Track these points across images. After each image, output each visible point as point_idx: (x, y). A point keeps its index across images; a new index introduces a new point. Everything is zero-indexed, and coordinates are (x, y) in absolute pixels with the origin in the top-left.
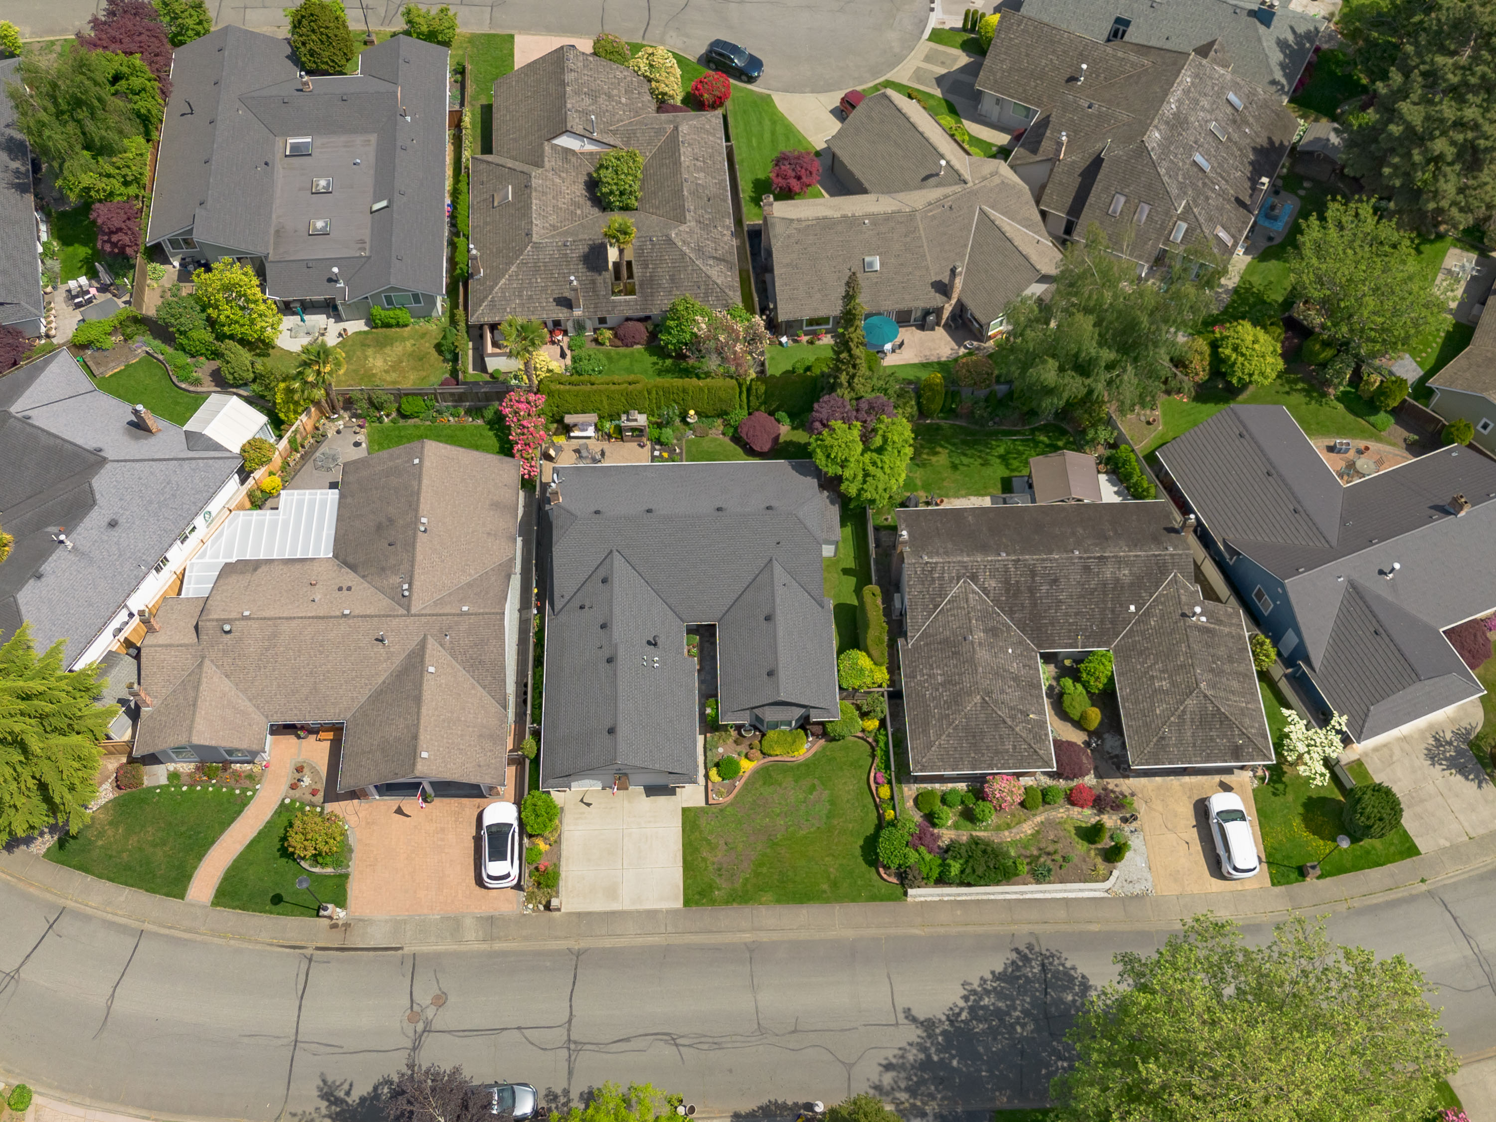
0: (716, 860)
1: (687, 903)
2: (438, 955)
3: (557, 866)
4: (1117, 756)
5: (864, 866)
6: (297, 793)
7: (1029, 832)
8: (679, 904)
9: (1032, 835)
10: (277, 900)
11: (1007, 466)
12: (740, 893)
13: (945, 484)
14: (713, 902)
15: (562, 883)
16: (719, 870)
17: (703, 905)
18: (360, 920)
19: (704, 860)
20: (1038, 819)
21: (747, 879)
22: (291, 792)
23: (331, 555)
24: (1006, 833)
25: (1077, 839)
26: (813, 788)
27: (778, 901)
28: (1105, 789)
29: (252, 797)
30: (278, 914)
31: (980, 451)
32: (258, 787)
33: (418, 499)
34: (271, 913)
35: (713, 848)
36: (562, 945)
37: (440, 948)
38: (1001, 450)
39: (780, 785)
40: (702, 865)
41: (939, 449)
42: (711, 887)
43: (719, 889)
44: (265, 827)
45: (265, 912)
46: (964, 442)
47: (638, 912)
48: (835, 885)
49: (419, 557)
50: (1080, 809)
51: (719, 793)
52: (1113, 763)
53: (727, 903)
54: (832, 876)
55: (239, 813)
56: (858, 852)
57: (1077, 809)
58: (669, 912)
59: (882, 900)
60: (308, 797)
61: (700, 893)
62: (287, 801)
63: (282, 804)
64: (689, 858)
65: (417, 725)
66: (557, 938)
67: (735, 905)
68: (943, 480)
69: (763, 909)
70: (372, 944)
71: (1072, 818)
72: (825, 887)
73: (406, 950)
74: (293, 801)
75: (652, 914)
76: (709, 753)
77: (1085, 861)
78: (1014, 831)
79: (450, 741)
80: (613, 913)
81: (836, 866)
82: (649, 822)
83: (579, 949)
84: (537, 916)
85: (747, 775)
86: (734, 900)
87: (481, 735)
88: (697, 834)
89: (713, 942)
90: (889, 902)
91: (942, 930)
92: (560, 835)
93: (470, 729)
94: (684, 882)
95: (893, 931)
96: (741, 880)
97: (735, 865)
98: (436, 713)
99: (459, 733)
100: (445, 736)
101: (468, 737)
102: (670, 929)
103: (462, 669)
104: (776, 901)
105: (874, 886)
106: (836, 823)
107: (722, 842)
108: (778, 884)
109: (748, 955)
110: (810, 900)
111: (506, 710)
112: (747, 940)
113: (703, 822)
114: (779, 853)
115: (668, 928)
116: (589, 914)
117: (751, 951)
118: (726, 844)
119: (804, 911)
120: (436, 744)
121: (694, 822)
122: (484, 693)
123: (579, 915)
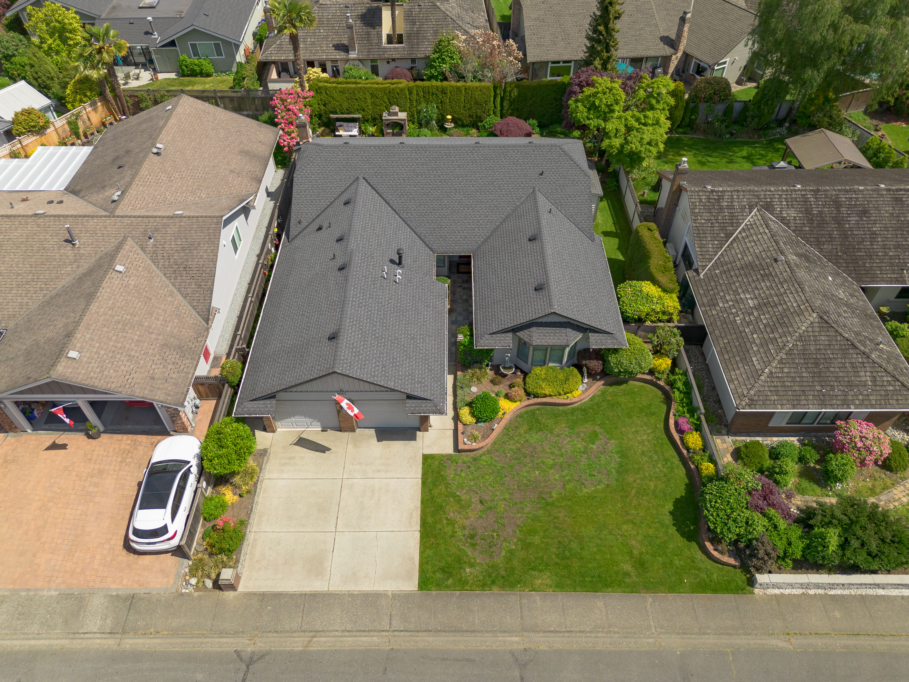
0: (467, 523)
1: (424, 584)
3: (243, 524)
5: (679, 541)
8: (412, 585)
12: (503, 573)
14: (462, 584)
15: (246, 548)
16: (472, 537)
17: (448, 587)
19: (451, 522)
21: (511, 552)
24: (874, 501)
26: (594, 437)
27: (560, 586)
35: (463, 506)
36: (229, 644)
39: (551, 431)
40: (448, 529)
42: (460, 561)
43: (472, 565)
47: (351, 595)
48: (641, 565)
49: (143, 172)
51: (472, 437)
53: (483, 586)
54: (635, 552)
56: (668, 520)
58: (397, 596)
59: (715, 591)
61: (443, 571)
64: (430, 520)
66: (222, 633)
67: (495, 590)
69: (537, 597)
72: (627, 567)
75: (370, 599)
76: (459, 392)
78: (882, 497)
79: (119, 345)
80: (314, 596)
81: (640, 538)
82: (379, 471)
83: (253, 652)
84: (200, 597)
85: (507, 417)
86: (493, 582)
87: (166, 345)
88: (442, 488)
89: (462, 648)
90: (726, 596)
91: (819, 642)
92: (256, 484)
93: (153, 336)
94: (422, 553)
95: (741, 641)
96: (503, 553)
97: (494, 531)
98: (110, 312)
99: (136, 337)
100: (114, 338)
101: (146, 344)
102: (396, 624)
103: (161, 275)
104: (557, 586)
105: (699, 569)
106: (631, 479)
107: (475, 499)
108: (557, 560)
109: (517, 673)
110: (607, 586)
111: (208, 324)
112: (515, 647)
113: (450, 473)
114: (556, 518)
115: (394, 622)
116: (278, 596)
117: (523, 666)
118: (481, 502)
119: (600, 604)
120: (97, 345)
121: (439, 473)
122: (184, 302)
123: (263, 597)
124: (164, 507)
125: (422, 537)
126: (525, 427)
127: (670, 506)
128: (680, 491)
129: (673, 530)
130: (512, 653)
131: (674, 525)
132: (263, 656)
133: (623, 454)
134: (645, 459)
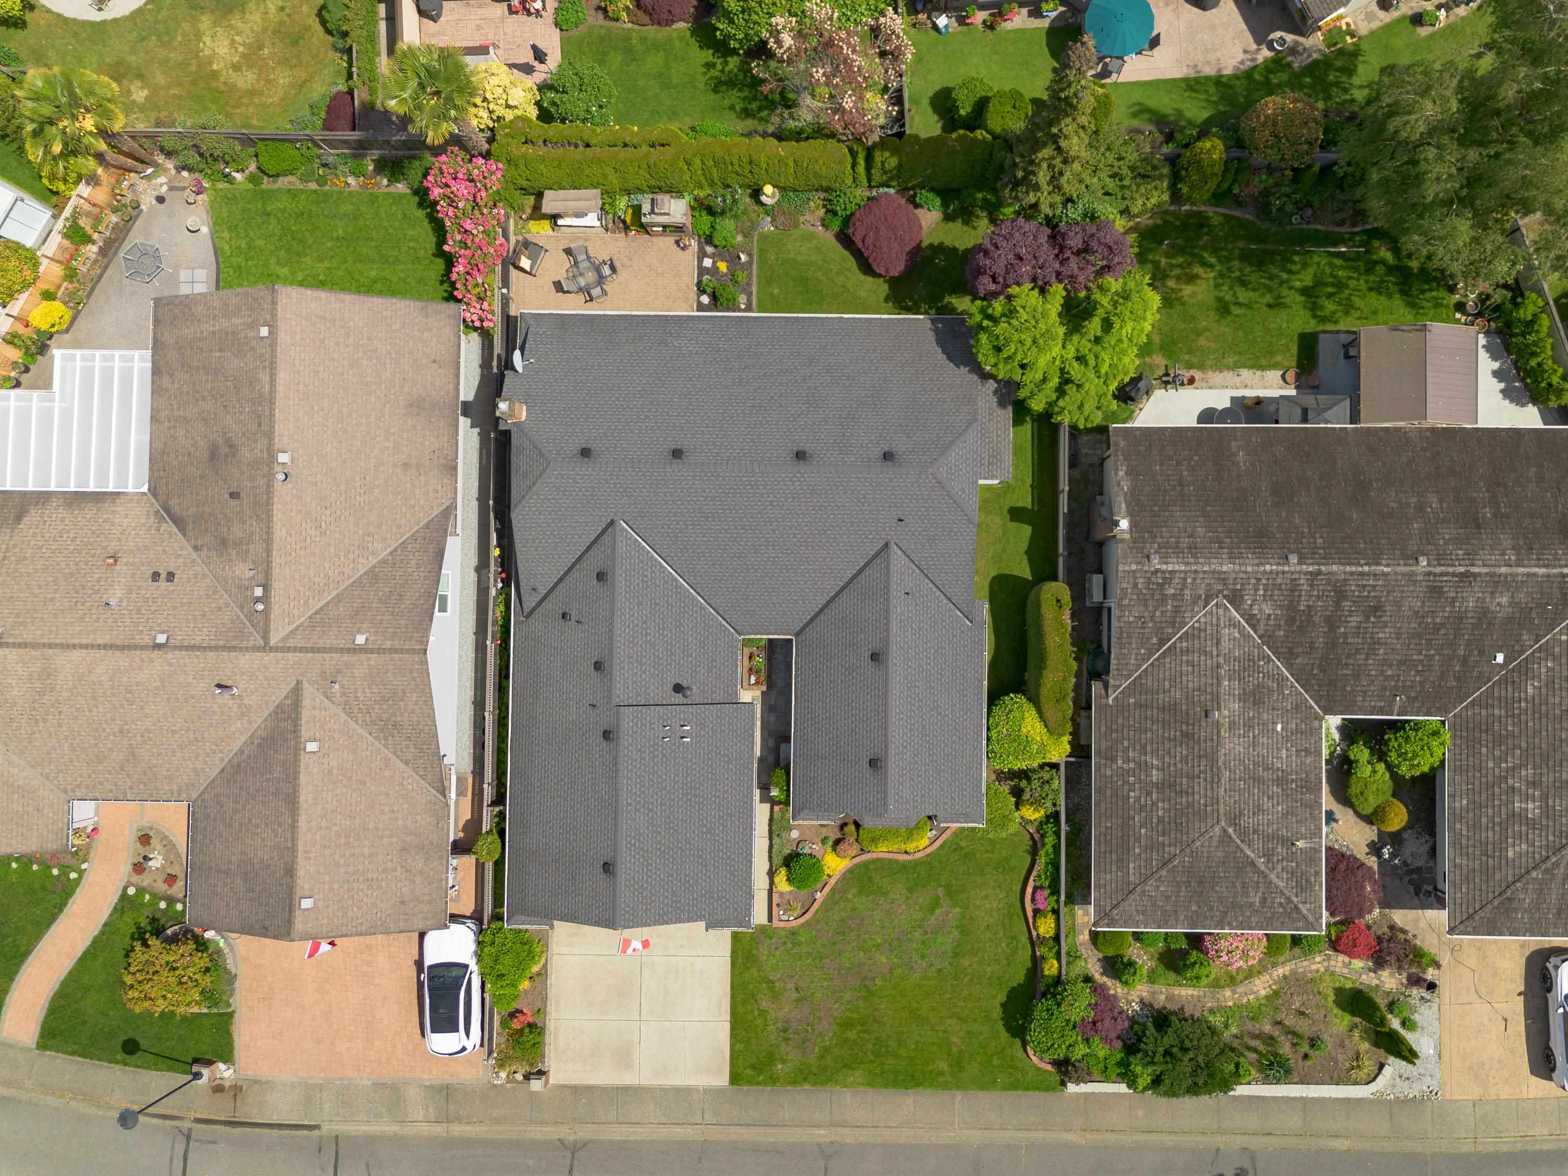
0: (780, 1014)
1: (735, 1078)
2: (371, 1140)
3: (541, 1011)
4: (1418, 870)
5: (1004, 1036)
6: (145, 880)
7: (1263, 993)
8: (723, 1080)
9: (1267, 997)
10: (131, 1047)
11: (1314, 310)
12: (815, 1070)
13: (1202, 342)
14: (774, 1080)
15: (549, 1038)
16: (785, 1031)
17: (758, 1083)
18: (255, 1082)
19: (763, 1013)
20: (1280, 971)
21: (826, 1049)
22: (135, 879)
23: (145, 489)
24: (1228, 993)
25: (1336, 1010)
26: (935, 904)
27: (871, 1084)
28: (1392, 927)
29: (78, 881)
30: (136, 1066)
31: (1271, 277)
32: (84, 866)
33: (272, 410)
34: (125, 1064)
35: (775, 996)
36: (551, 1133)
37: (374, 1129)
38: (1306, 278)
39: (885, 894)
40: (759, 1022)
41: (1198, 270)
42: (772, 1057)
43: (784, 1061)
44: (102, 932)
45: (117, 1062)
46: (1246, 257)
47: (662, 1089)
48: (958, 1064)
49: (279, 532)
50: (1347, 959)
51: (789, 908)
52: (1410, 882)
53: (794, 1083)
54: (954, 1049)
55: (61, 907)
56: (997, 1013)
57: (1342, 958)
58: (708, 1091)
59: (1027, 1089)
60: (162, 887)
61: (753, 1067)
62: (131, 891)
63: (124, 896)
64: (741, 1010)
65: (293, 849)
66: (543, 1123)
67: (807, 1087)
68: (1199, 334)
69: (847, 1095)
70: (275, 1119)
71: (1333, 973)
72: (943, 1065)
73: (326, 1129)
74: (141, 891)
75: (682, 1093)
76: (776, 840)
77: (1342, 1045)
78: (1241, 989)
79: (351, 869)
80: (626, 1089)
81: (962, 1034)
82: (682, 946)
83: (575, 1141)
84: (513, 1088)
85: (833, 881)
86: (805, 1079)
87: (404, 849)
88: (753, 971)
89: (772, 1139)
90: (1037, 1093)
91: (1111, 1138)
92: (545, 965)
93: (386, 841)
94: (732, 1046)
95: (1038, 1136)
96: (817, 1049)
97: (808, 1025)
98: (324, 824)
99: (366, 851)
100: (342, 861)
101: (381, 857)
102: (709, 1118)
103: (366, 734)
104: (868, 1084)
105: (1016, 1068)
106: (967, 963)
107: (791, 986)
108: (872, 1058)
109: (822, 1164)
110: (918, 1085)
111: (445, 796)
112: (822, 1140)
113: (763, 952)
114: (876, 1010)
115: (706, 1116)
116: (589, 1088)
117: (827, 1157)
118: (797, 989)
119: (909, 1101)
120: (327, 878)
121: (750, 951)
122: (409, 771)
123: (576, 1090)
124: (457, 1030)
125: (732, 1029)
126: (854, 891)
127: (1002, 997)
128: (1018, 976)
129: (1000, 1025)
130: (819, 1145)
131: (1002, 1019)
132: (585, 1144)
133: (964, 930)
134: (988, 935)
